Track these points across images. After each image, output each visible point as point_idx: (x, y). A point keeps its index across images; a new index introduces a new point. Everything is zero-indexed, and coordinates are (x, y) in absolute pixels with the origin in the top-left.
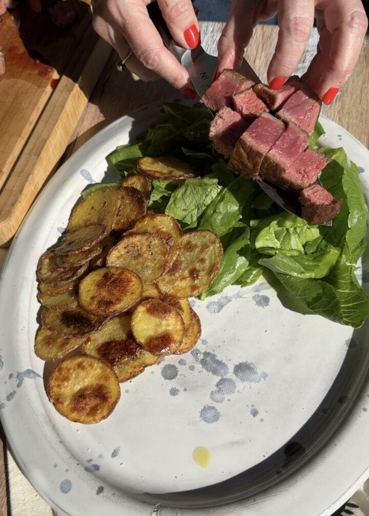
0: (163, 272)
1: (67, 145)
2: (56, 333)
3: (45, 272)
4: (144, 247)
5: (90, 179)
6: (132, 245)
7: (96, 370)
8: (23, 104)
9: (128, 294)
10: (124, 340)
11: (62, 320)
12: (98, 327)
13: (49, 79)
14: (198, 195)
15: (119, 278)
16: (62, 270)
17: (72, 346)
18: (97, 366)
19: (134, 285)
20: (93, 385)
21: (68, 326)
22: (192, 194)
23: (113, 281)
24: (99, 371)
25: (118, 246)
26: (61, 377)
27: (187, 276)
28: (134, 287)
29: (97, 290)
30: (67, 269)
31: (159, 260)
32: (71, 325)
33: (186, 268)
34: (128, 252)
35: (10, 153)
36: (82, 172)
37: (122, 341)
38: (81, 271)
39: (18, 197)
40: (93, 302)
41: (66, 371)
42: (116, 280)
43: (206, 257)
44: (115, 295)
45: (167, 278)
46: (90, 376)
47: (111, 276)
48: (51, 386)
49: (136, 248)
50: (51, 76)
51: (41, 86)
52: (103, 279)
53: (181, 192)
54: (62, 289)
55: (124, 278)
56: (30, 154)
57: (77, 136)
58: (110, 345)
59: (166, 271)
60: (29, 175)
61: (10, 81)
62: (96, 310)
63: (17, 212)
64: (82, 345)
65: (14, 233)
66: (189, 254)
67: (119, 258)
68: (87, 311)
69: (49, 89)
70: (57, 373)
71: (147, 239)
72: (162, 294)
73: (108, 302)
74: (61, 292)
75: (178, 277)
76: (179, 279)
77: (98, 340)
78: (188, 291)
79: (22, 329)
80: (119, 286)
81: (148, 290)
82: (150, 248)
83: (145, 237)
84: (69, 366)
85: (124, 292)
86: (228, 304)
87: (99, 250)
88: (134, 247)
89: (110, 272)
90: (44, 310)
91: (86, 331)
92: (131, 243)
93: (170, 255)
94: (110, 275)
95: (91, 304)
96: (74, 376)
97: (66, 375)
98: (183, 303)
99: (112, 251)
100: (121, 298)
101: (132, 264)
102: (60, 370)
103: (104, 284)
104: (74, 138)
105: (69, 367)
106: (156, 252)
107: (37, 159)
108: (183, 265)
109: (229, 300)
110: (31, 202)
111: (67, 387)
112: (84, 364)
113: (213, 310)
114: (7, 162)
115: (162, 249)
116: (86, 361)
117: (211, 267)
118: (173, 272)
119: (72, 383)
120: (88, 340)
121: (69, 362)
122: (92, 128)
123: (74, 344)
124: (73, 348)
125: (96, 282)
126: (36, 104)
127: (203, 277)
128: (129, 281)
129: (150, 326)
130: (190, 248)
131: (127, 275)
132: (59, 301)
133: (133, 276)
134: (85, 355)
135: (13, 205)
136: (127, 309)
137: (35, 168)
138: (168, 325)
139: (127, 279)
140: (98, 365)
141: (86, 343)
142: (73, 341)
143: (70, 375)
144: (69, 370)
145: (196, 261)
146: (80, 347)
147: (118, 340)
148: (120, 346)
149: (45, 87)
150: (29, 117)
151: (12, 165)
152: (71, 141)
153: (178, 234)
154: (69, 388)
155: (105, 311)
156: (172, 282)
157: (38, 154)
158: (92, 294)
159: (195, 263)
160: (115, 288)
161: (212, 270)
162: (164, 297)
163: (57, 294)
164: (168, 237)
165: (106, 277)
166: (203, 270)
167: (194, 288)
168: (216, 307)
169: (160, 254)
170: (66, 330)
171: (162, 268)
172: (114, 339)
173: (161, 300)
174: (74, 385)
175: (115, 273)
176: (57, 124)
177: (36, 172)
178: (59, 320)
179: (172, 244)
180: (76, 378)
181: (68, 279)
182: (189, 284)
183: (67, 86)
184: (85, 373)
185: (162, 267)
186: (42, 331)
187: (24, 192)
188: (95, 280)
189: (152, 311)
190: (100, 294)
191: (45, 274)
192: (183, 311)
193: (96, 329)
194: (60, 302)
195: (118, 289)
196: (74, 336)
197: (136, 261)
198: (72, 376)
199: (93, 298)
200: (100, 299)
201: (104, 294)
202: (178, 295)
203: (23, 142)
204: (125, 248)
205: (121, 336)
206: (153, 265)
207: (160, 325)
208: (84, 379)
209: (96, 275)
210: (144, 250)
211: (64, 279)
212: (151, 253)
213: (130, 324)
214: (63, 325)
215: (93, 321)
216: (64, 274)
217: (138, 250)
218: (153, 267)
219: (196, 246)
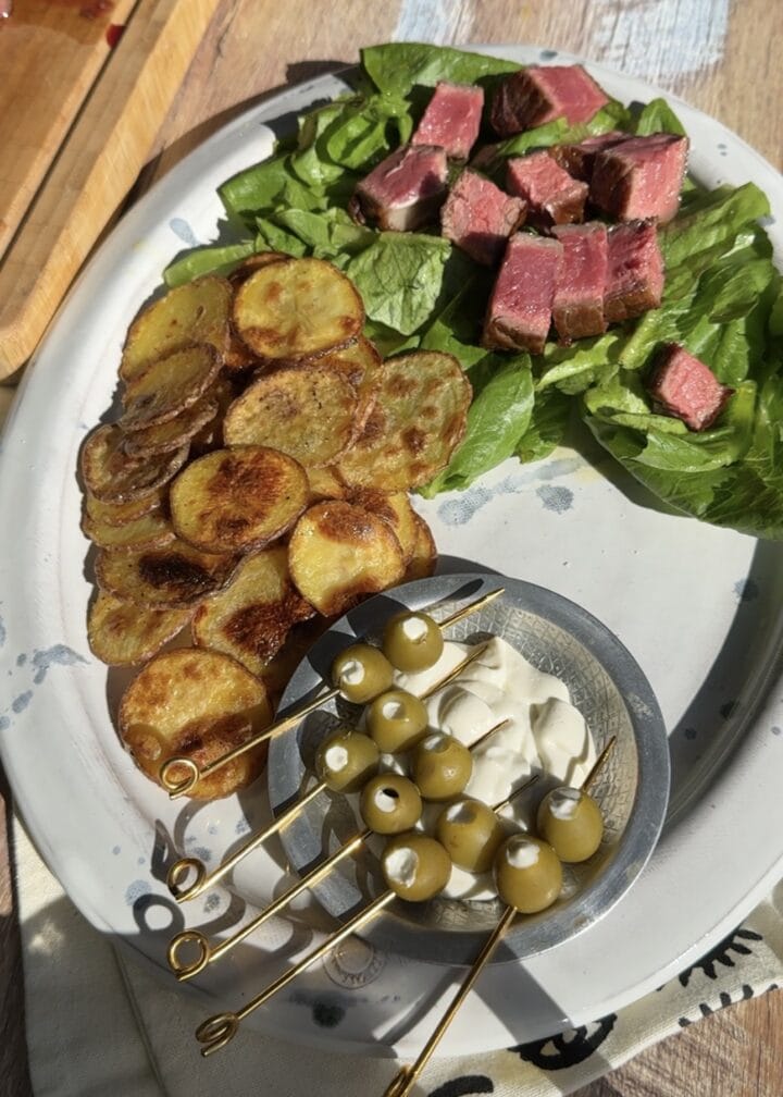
0: (348, 441)
1: (141, 166)
2: (133, 603)
3: (100, 476)
4: (302, 394)
5: (190, 237)
6: (275, 393)
7: (225, 680)
8: (47, 79)
9: (278, 500)
10: (280, 599)
11: (142, 572)
12: (224, 581)
13: (102, 25)
14: (405, 262)
15: (254, 468)
16: (134, 465)
17: (170, 629)
18: (228, 674)
19: (288, 481)
20: (217, 715)
21: (157, 586)
22: (393, 261)
23: (242, 477)
24: (230, 684)
25: (246, 398)
26: (148, 694)
27: (399, 445)
28: (289, 485)
29: (210, 500)
30: (145, 463)
31: (337, 417)
32: (162, 582)
33: (395, 429)
34: (268, 408)
35: (20, 183)
36: (174, 223)
37: (275, 601)
38: (178, 462)
39: (37, 278)
40: (204, 524)
41: (159, 682)
42: (248, 473)
43: (437, 404)
44: (250, 505)
45: (355, 451)
46: (212, 696)
47: (236, 467)
48: (126, 714)
49: (285, 398)
50: (108, 20)
51: (86, 40)
52: (221, 473)
53: (371, 258)
54: (134, 509)
55: (266, 468)
56: (62, 186)
57: (162, 148)
58: (250, 615)
59: (354, 437)
60: (60, 229)
61: (20, 31)
62: (213, 541)
63: (34, 309)
64: (189, 625)
65: (28, 353)
66: (398, 400)
67: (249, 421)
68: (193, 545)
69: (103, 47)
70: (138, 687)
71: (308, 377)
72: (349, 488)
73: (238, 522)
74: (135, 516)
75: (381, 450)
76: (382, 453)
77: (221, 610)
78: (404, 477)
79: (46, 560)
80: (257, 486)
81: (318, 482)
82: (314, 394)
83: (303, 374)
84: (167, 672)
85: (269, 497)
86: (485, 506)
87: (212, 411)
88: (280, 397)
89: (233, 457)
90: (99, 555)
91: (197, 592)
92: (274, 388)
93: (360, 404)
94: (234, 464)
95: (201, 531)
96: (175, 693)
97: (159, 692)
98: (396, 502)
99: (235, 407)
100: (265, 511)
101: (280, 431)
102: (146, 680)
103: (225, 486)
104: (157, 151)
105: (164, 675)
106: (328, 403)
107: (78, 196)
108: (388, 424)
109: (485, 496)
110: (65, 287)
111: (160, 717)
112: (199, 667)
113: (452, 518)
114: (14, 202)
115: (342, 393)
116: (204, 662)
117: (450, 422)
118: (368, 441)
119: (171, 708)
120: (202, 611)
121: (165, 662)
122: (194, 130)
123: (175, 624)
124: (172, 633)
125: (206, 481)
126: (74, 78)
127: (432, 446)
128: (278, 474)
129: (329, 564)
130: (400, 388)
131: (272, 460)
132: (131, 535)
133: (285, 461)
134: (199, 647)
135: (26, 293)
136: (280, 533)
137: (72, 215)
138: (369, 558)
139: (273, 469)
140: (229, 670)
141: (198, 618)
142: (169, 618)
143: (169, 693)
144: (165, 680)
145: (416, 412)
146: (188, 629)
147: (267, 602)
148: (273, 613)
149: (94, 41)
150: (60, 106)
151: (25, 207)
152: (151, 158)
153: (372, 361)
154: (165, 719)
155: (232, 543)
156: (367, 460)
157: (79, 186)
158: (200, 507)
159: (413, 418)
160: (250, 492)
161: (451, 427)
162: (354, 496)
163: (126, 520)
164: (353, 369)
165: (226, 469)
166: (432, 430)
167: (415, 468)
168: (458, 512)
169: (337, 404)
170: (153, 594)
171: (346, 432)
172: (257, 601)
173: (348, 501)
174: (177, 713)
175: (245, 459)
176: (120, 122)
177: (74, 223)
178: (135, 574)
179: (359, 381)
180: (180, 698)
181: (151, 483)
182: (404, 461)
183: (142, 40)
184: (201, 687)
185: (342, 431)
186: (101, 602)
187: (49, 266)
188: (202, 479)
189: (331, 530)
190: (218, 507)
191: (100, 479)
192: (397, 520)
193: (218, 585)
194: (133, 537)
195: (254, 492)
196: (173, 604)
197: (288, 423)
198: (172, 693)
199: (203, 517)
200: (219, 517)
201: (226, 504)
202: (384, 485)
203: (47, 160)
204: (261, 399)
205: (272, 590)
206: (324, 428)
207: (350, 558)
208: (198, 699)
209: (206, 467)
210: (303, 400)
211: (143, 484)
212: (318, 405)
213: (288, 563)
214: (144, 585)
215: (210, 569)
216: (140, 475)
217: (289, 402)
218: (325, 432)
219: (413, 383)
